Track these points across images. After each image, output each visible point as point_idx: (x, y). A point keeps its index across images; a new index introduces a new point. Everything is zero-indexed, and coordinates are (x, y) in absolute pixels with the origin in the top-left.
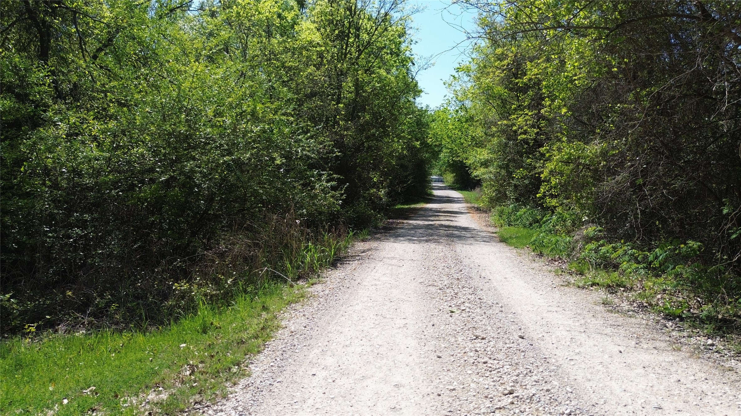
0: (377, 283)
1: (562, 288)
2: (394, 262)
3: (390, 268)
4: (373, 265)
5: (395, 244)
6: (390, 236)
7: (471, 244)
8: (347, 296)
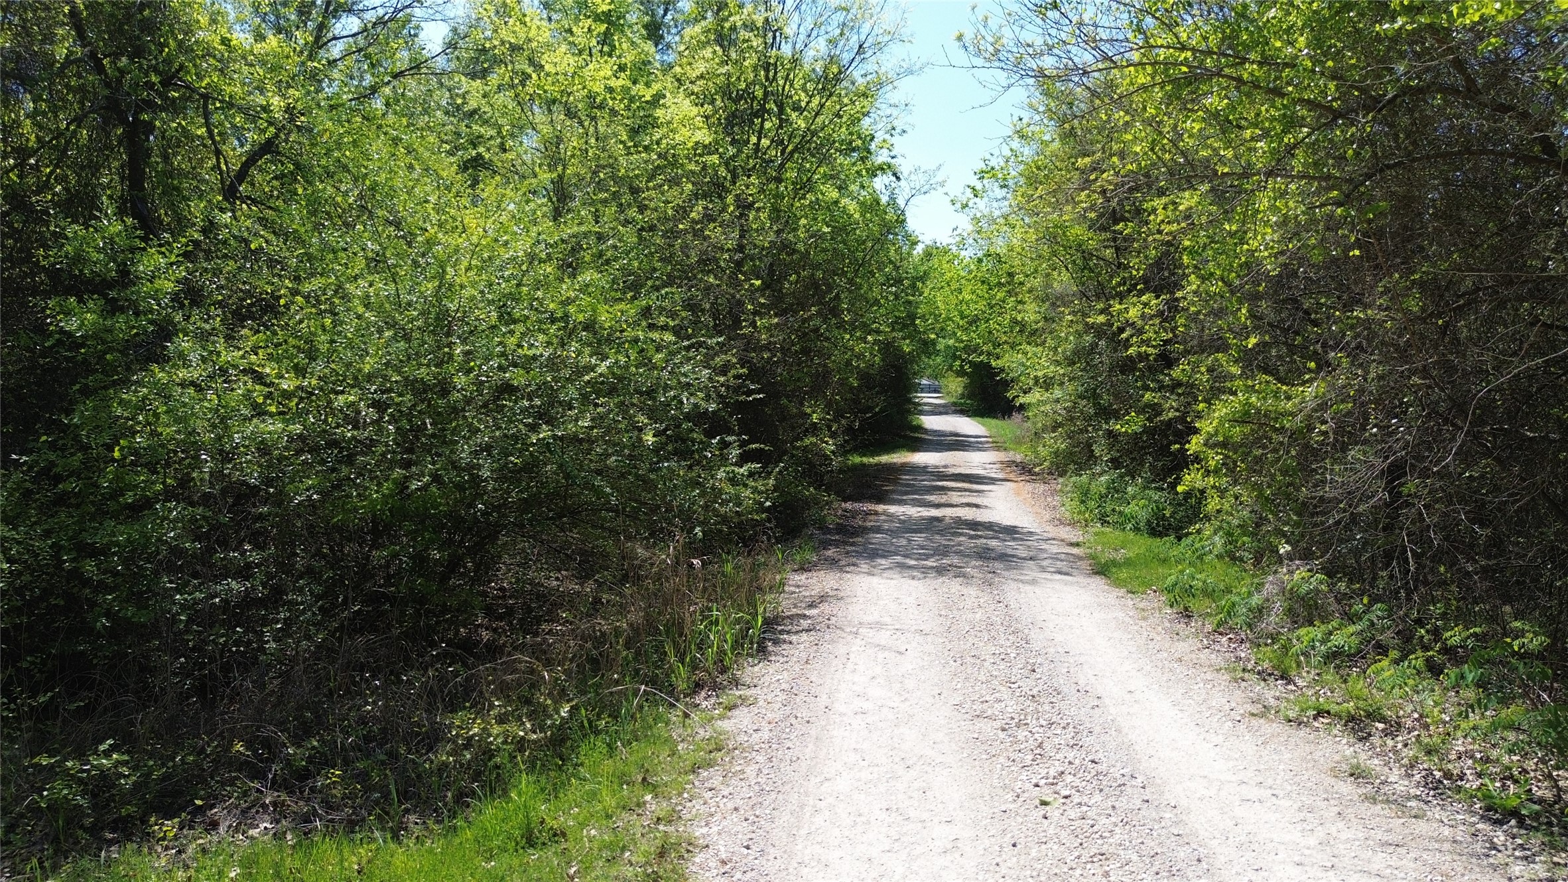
0: (867, 706)
1: (1255, 722)
2: (884, 637)
3: (881, 655)
4: (841, 649)
5: (875, 580)
6: (859, 555)
7: (1034, 582)
8: (811, 746)
